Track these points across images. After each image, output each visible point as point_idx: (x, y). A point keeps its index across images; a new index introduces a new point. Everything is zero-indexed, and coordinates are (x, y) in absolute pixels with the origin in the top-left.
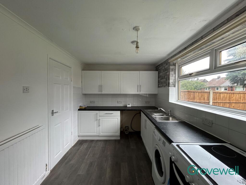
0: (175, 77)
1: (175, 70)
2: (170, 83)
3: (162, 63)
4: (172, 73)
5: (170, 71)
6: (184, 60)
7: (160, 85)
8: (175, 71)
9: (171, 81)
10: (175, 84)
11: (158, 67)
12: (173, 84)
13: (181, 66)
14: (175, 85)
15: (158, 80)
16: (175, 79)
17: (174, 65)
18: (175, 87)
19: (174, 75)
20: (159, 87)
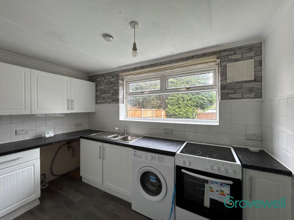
0: (123, 93)
1: (123, 85)
2: (120, 99)
3: (104, 74)
4: (121, 88)
5: (120, 85)
6: (134, 78)
7: (98, 101)
8: (123, 87)
9: (120, 97)
10: (124, 100)
11: (95, 77)
12: (122, 101)
13: (129, 83)
14: (124, 102)
15: (96, 95)
16: (123, 96)
17: (123, 80)
18: (124, 103)
19: (123, 90)
20: (97, 103)
